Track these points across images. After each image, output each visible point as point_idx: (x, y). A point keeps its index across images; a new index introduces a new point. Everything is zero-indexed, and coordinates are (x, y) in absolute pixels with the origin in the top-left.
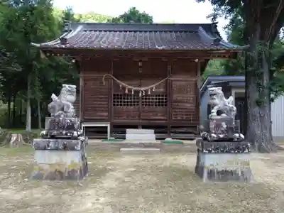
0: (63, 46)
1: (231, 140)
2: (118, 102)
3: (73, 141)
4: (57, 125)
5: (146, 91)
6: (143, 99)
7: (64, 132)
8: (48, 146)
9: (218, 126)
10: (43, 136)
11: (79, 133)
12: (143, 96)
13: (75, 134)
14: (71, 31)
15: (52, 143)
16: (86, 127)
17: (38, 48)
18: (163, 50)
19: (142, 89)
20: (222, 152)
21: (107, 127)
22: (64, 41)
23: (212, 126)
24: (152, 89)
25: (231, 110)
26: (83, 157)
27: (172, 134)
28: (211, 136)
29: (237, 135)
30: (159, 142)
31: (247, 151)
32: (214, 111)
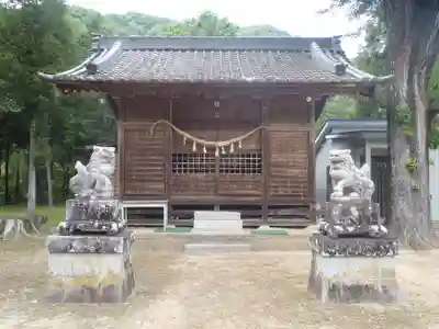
0: (91, 78)
1: (366, 235)
2: (180, 166)
3: (112, 238)
4: (85, 211)
5: (227, 148)
6: (221, 160)
7: (96, 224)
8: (71, 247)
9: (345, 212)
10: (62, 231)
11: (120, 225)
12: (221, 155)
13: (115, 226)
14: (103, 50)
15: (77, 241)
16: (129, 209)
17: (50, 80)
18: (254, 83)
19: (221, 144)
20: (352, 255)
21: (162, 209)
22: (92, 68)
23: (336, 212)
24: (236, 144)
25: (366, 187)
26: (126, 264)
27: (270, 219)
28: (333, 229)
29: (375, 228)
30: (248, 232)
31: (391, 253)
32: (338, 188)
